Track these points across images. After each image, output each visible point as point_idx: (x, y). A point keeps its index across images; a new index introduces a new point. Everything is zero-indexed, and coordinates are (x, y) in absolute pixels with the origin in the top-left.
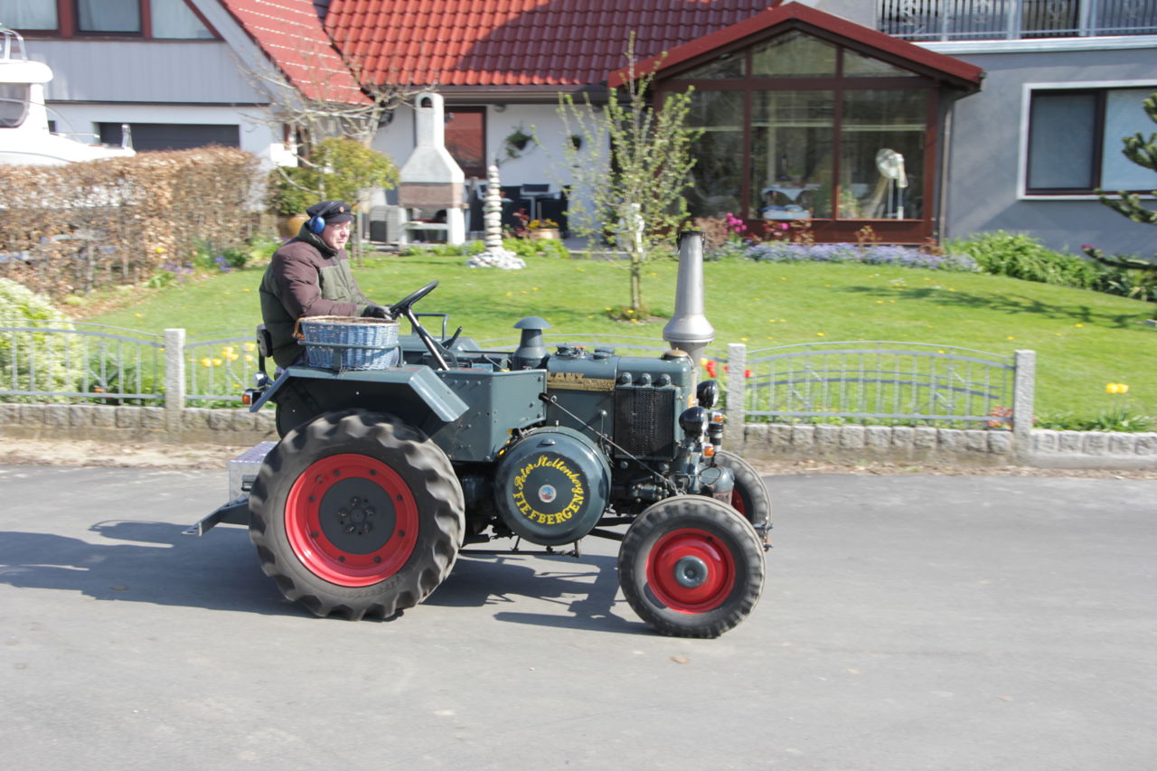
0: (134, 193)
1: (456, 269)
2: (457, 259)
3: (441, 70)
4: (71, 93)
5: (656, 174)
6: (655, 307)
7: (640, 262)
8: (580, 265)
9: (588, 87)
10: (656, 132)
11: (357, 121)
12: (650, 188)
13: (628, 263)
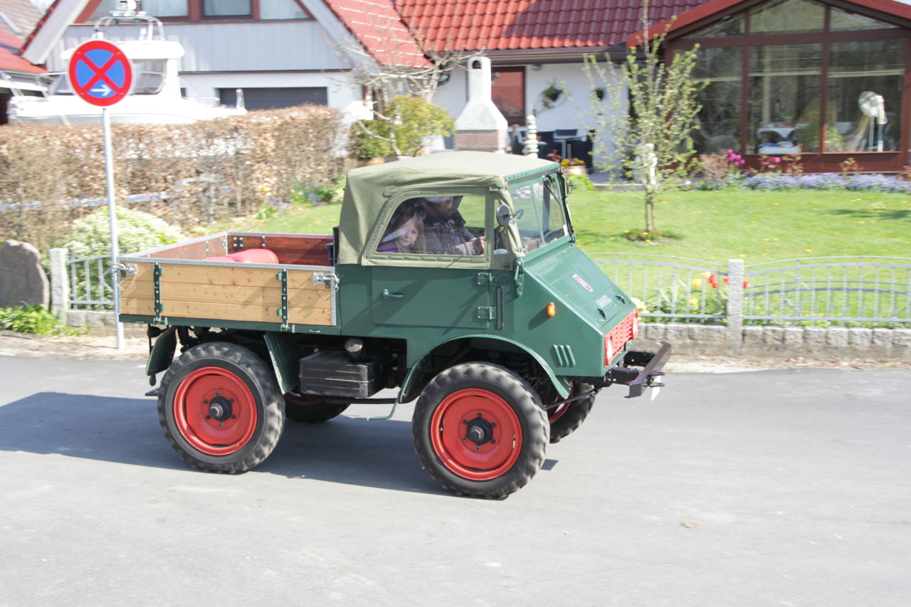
0: (245, 144)
3: (488, 38)
4: (198, 66)
5: (667, 119)
6: (666, 229)
7: (653, 192)
8: (603, 195)
9: (610, 49)
10: (667, 84)
11: (421, 81)
12: (662, 131)
13: (643, 193)
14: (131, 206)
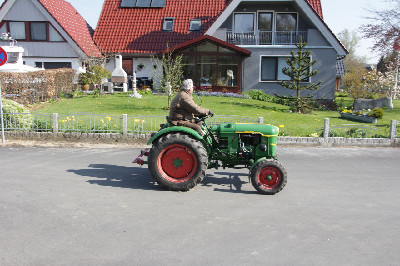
0: (45, 79)
1: (126, 98)
2: (126, 95)
3: (121, 49)
4: (29, 55)
5: (174, 75)
7: (170, 96)
8: (156, 97)
9: (158, 54)
10: (174, 65)
11: (101, 62)
12: (173, 78)
13: (168, 96)
14: (7, 98)
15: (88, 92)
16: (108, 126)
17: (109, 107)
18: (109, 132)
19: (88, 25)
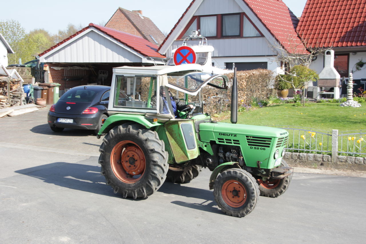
1: (336, 107)
2: (337, 104)
3: (334, 42)
4: (219, 54)
11: (305, 60)
15: (286, 98)
16: (311, 144)
17: (313, 119)
18: (312, 152)
19: (291, 13)
